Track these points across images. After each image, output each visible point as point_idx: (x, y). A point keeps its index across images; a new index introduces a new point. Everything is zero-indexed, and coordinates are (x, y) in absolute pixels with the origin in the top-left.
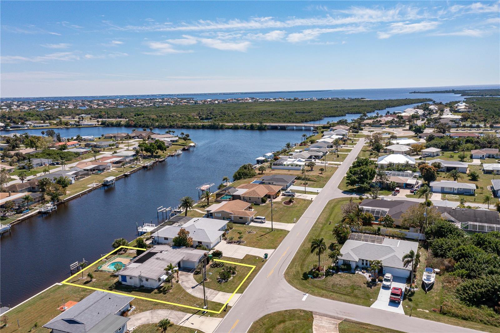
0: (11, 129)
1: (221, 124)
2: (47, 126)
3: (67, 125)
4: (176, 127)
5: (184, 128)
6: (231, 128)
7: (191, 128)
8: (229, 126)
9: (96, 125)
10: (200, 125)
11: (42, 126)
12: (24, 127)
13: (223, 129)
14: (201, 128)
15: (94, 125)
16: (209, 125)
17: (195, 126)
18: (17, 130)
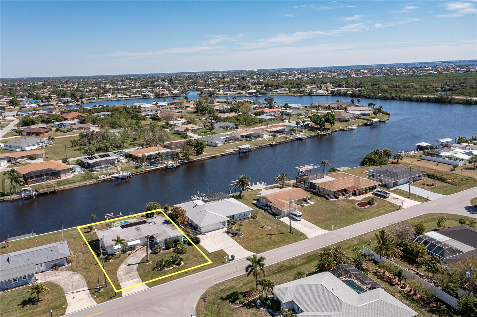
0: (260, 95)
1: (450, 97)
2: (287, 93)
3: (301, 94)
4: (398, 99)
5: (406, 100)
6: (462, 103)
7: (414, 101)
8: (461, 100)
9: (325, 93)
10: (425, 98)
11: (283, 93)
12: (269, 94)
13: (452, 103)
14: (425, 101)
15: (324, 94)
16: (435, 98)
17: (418, 99)
18: (263, 96)
